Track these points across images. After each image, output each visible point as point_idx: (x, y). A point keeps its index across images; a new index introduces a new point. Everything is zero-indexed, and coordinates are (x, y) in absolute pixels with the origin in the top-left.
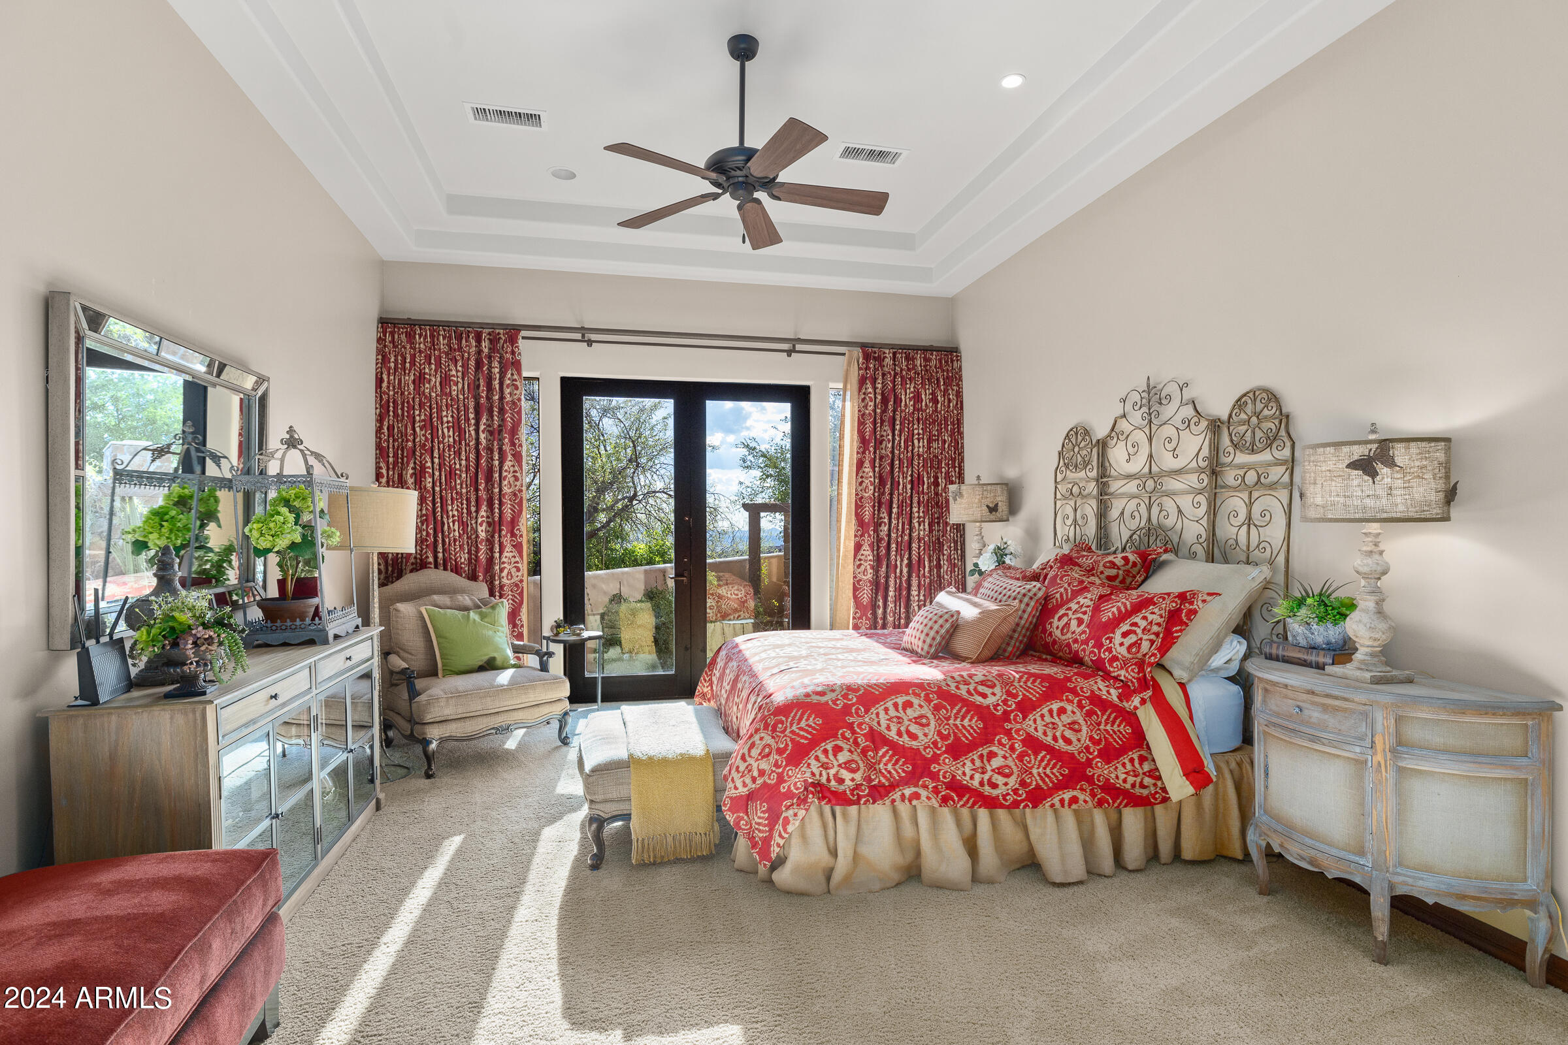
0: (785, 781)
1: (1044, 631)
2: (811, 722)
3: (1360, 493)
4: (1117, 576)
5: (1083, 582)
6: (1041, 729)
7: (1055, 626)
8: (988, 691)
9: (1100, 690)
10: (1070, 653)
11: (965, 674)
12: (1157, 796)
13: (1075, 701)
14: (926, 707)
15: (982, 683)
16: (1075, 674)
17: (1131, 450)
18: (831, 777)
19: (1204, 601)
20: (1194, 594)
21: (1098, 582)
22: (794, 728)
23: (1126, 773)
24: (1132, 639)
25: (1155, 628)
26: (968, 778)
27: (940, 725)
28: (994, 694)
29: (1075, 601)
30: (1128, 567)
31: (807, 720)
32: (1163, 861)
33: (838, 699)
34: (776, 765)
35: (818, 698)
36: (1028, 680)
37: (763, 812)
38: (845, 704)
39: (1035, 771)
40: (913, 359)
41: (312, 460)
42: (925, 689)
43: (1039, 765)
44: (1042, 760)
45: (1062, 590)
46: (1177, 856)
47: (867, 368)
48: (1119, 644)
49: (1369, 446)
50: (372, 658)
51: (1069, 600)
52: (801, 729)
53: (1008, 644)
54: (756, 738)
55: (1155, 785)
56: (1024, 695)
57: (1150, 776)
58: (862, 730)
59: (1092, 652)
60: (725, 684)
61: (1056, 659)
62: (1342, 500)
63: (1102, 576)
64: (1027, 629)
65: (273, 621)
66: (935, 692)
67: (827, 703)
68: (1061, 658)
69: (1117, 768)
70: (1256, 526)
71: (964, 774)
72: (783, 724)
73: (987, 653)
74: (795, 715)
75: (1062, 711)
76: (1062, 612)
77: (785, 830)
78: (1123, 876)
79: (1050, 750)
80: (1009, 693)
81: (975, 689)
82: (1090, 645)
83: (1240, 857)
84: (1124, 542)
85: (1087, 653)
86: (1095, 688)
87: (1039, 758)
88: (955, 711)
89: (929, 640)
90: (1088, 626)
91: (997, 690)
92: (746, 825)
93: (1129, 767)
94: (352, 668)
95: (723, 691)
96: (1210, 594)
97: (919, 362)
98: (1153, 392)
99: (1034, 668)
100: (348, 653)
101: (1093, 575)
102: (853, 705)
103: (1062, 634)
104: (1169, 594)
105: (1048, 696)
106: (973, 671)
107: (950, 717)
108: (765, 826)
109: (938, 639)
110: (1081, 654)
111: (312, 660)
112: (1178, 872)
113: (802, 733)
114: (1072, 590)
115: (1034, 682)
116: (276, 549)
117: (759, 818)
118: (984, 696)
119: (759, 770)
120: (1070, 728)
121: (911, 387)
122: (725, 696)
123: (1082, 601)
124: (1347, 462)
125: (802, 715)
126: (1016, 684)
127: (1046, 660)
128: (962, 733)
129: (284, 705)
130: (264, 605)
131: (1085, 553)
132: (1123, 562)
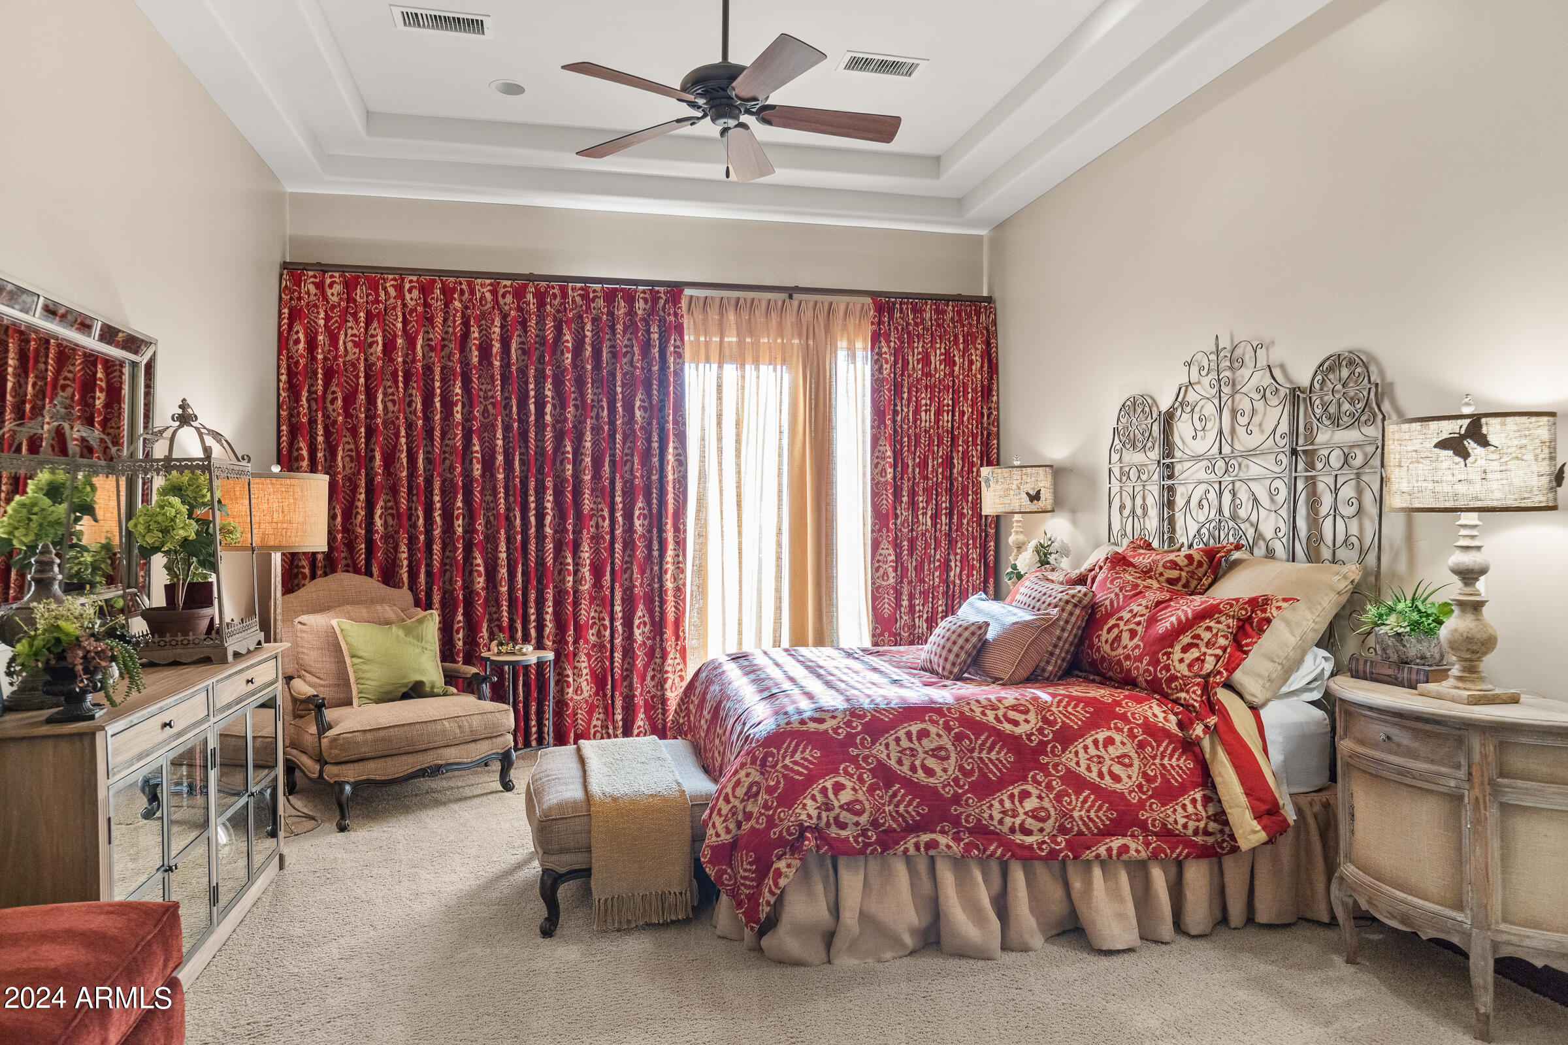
0: (776, 826)
1: (1091, 646)
2: (807, 754)
3: (1450, 478)
4: (1179, 579)
5: (1137, 586)
6: (1084, 763)
7: (1103, 639)
8: (1020, 717)
9: (1155, 715)
10: (1121, 673)
11: (993, 697)
12: (1225, 845)
13: (1125, 730)
14: (945, 737)
15: (1014, 708)
16: (1126, 697)
17: (1199, 426)
18: (832, 821)
19: (1279, 608)
20: (1267, 600)
21: (1155, 585)
22: (787, 762)
23: (1187, 817)
24: (1194, 654)
25: (1222, 642)
26: (995, 823)
27: (962, 759)
28: (1027, 721)
29: (1128, 609)
30: (1192, 568)
31: (803, 752)
32: (1233, 925)
33: (839, 727)
34: (766, 806)
35: (816, 725)
36: (1068, 704)
37: (751, 863)
38: (848, 733)
39: (1076, 814)
40: (921, 311)
41: (210, 441)
42: (944, 715)
43: (1082, 808)
44: (1085, 801)
45: (1113, 595)
46: (1250, 919)
47: (879, 323)
48: (1179, 661)
49: (1460, 422)
50: (276, 681)
51: (1120, 609)
52: (795, 763)
53: (1048, 662)
54: (742, 773)
55: (1222, 831)
56: (1063, 722)
57: (1215, 821)
58: (868, 764)
59: (1147, 671)
60: (705, 713)
61: (1105, 680)
62: (1430, 485)
63: (1162, 579)
64: (1071, 644)
65: (162, 635)
66: (956, 719)
67: (827, 731)
68: (1110, 679)
69: (1175, 810)
70: (1343, 517)
71: (991, 817)
72: (773, 757)
73: (1023, 673)
74: (789, 746)
75: (1109, 741)
76: (1112, 622)
77: (776, 884)
78: (1184, 942)
79: (1096, 789)
80: (1045, 720)
81: (1005, 716)
82: (1145, 662)
83: (1326, 920)
84: (1191, 538)
85: (1141, 671)
86: (1149, 714)
87: (1081, 798)
88: (979, 742)
89: (951, 657)
90: (1142, 639)
91: (1031, 716)
92: (730, 880)
93: (1190, 809)
94: (253, 693)
95: (703, 722)
96: (1285, 600)
97: (928, 315)
98: (1222, 354)
99: (1076, 691)
100: (248, 675)
101: (1151, 577)
102: (858, 734)
103: (1113, 649)
104: (1237, 600)
105: (1093, 724)
106: (1003, 694)
107: (974, 749)
108: (752, 880)
109: (963, 656)
110: (1134, 673)
111: (209, 682)
112: (1252, 937)
113: (796, 768)
114: (1125, 597)
115: (1076, 706)
116: (165, 549)
117: (745, 870)
118: (1016, 723)
119: (744, 812)
120: (1119, 763)
121: (919, 347)
122: (705, 727)
123: (1136, 609)
124: (1436, 441)
125: (797, 746)
126: (1054, 709)
127: (1093, 681)
128: (988, 768)
129: (179, 734)
130: (150, 615)
131: (1142, 551)
132: (1186, 562)
